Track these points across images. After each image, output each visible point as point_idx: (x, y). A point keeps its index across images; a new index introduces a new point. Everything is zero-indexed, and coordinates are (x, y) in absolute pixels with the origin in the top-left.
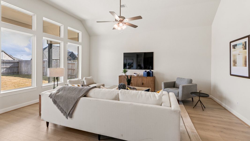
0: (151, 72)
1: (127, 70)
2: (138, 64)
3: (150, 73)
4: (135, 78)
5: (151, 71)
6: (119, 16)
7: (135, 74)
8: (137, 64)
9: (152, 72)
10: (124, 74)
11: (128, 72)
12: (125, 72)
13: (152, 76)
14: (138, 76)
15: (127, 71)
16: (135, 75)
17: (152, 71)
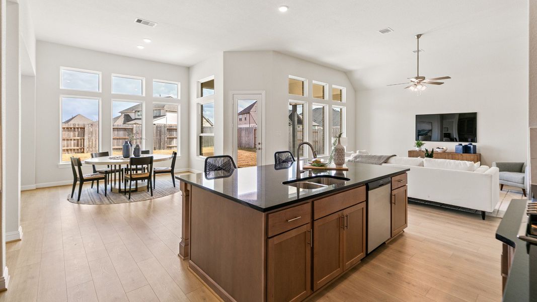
0: (472, 146)
1: (423, 142)
2: (444, 132)
3: (470, 147)
4: (439, 154)
5: (470, 144)
6: (417, 76)
7: (438, 148)
8: (441, 131)
9: (475, 147)
10: (417, 149)
11: (425, 145)
12: (419, 145)
13: (474, 153)
14: (444, 152)
15: (422, 144)
16: (438, 150)
17: (473, 144)
